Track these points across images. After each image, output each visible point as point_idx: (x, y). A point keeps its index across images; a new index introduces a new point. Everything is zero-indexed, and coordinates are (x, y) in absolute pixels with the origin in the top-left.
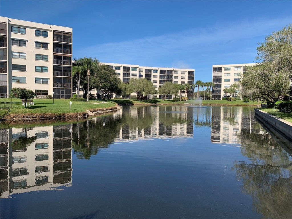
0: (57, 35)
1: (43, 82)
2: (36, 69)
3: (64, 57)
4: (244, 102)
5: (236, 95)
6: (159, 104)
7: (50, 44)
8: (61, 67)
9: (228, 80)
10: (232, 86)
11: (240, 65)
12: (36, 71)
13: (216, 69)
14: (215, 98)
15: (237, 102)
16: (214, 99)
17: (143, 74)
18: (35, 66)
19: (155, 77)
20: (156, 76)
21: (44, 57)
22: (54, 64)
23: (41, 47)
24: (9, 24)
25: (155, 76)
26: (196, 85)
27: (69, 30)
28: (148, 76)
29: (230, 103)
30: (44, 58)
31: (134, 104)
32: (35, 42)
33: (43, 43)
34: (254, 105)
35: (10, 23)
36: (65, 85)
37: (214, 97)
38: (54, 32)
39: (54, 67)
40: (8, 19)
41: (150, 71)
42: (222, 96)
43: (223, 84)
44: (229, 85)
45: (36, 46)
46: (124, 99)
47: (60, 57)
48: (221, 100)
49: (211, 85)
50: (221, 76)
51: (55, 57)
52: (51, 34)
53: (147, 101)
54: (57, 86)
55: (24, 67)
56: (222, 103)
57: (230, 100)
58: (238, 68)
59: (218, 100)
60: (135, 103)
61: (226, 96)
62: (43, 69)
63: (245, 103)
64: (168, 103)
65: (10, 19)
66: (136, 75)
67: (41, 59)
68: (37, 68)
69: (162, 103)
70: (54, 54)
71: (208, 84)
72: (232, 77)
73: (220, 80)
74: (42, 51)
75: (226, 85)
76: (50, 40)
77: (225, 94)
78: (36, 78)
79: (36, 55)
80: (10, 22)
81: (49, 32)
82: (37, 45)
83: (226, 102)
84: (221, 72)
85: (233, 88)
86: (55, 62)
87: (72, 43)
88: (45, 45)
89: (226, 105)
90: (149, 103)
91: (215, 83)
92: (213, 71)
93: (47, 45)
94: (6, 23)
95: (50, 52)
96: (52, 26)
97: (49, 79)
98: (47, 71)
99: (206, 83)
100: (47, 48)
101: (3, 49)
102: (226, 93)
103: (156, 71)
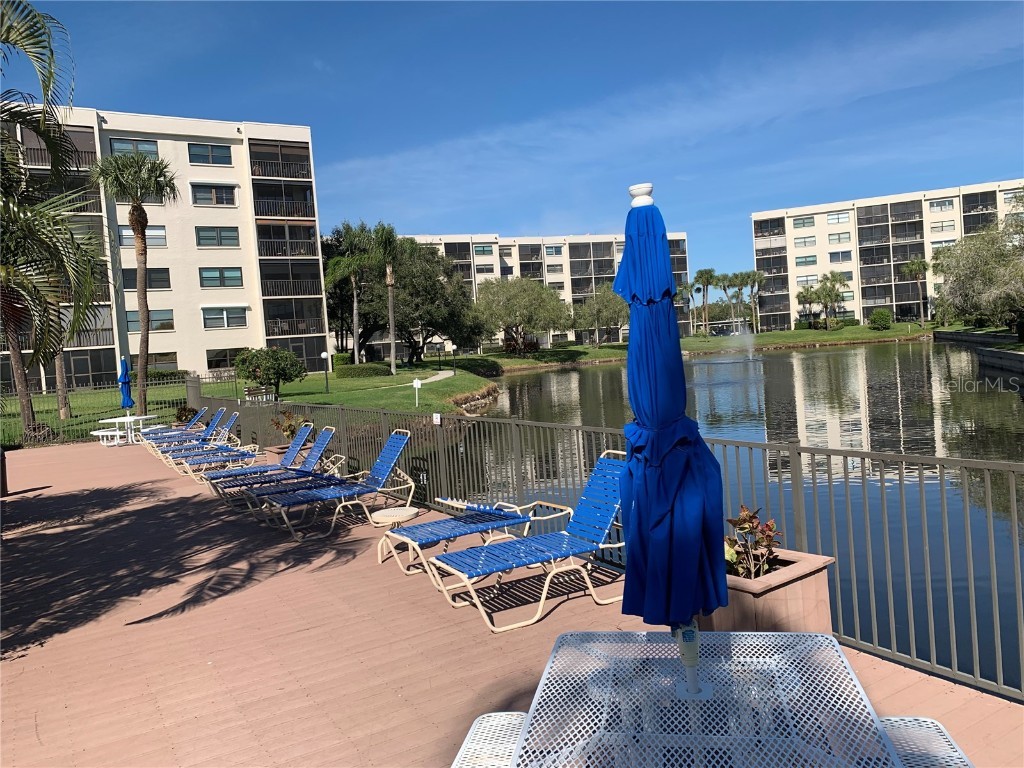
0: (262, 154)
1: (231, 320)
2: (201, 278)
3: (290, 227)
4: (874, 329)
5: (839, 307)
6: (586, 363)
7: (239, 187)
8: (284, 263)
9: (808, 259)
10: (827, 279)
11: (847, 204)
12: (202, 285)
13: (763, 225)
14: (768, 324)
15: (848, 333)
16: (765, 328)
17: (514, 261)
18: (200, 269)
19: (554, 271)
20: (557, 266)
21: (223, 234)
22: (260, 254)
23: (211, 199)
24: (101, 130)
25: (554, 268)
26: (697, 286)
27: (299, 133)
28: (531, 268)
29: (825, 337)
30: (224, 236)
31: (505, 368)
32: (190, 187)
33: (219, 188)
34: (909, 337)
35: (105, 126)
36: (302, 326)
37: (765, 321)
38: (250, 144)
39: (263, 265)
40: (97, 113)
41: (535, 250)
42: (794, 316)
43: (794, 273)
44: (815, 278)
45: (195, 200)
46: (457, 357)
47: (278, 231)
48: (789, 328)
49: (754, 282)
50: (784, 248)
51: (263, 231)
52: (241, 155)
53: (544, 357)
54: (276, 330)
55: (164, 275)
56: (800, 341)
57: (826, 328)
58: (840, 216)
59: (781, 330)
60: (508, 367)
61: (806, 315)
62: (224, 278)
63: (878, 334)
64: (615, 355)
65: (103, 114)
66: (491, 270)
67: (215, 242)
68: (205, 274)
69: (596, 357)
70: (259, 222)
71: (742, 280)
72: (822, 249)
73: (780, 262)
74: (215, 216)
75: (805, 279)
76: (240, 173)
77: (801, 307)
78: (204, 310)
79: (198, 229)
80: (106, 122)
81: (233, 148)
82: (199, 195)
83: (811, 335)
84: (782, 232)
85: (828, 284)
86: (263, 248)
87: (313, 180)
88: (224, 194)
89: (815, 346)
90: (551, 361)
91: (766, 275)
92: (756, 233)
93: (232, 193)
94: (92, 128)
95: (243, 214)
96: (242, 126)
97: (249, 309)
98: (238, 282)
99: (736, 276)
100: (231, 201)
101: (88, 219)
102: (808, 306)
103: (558, 250)
